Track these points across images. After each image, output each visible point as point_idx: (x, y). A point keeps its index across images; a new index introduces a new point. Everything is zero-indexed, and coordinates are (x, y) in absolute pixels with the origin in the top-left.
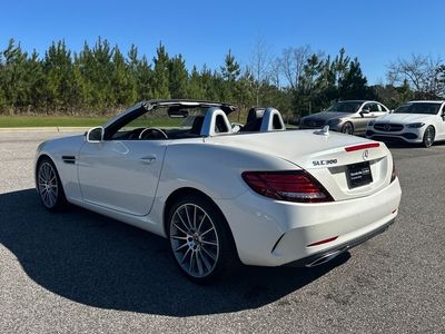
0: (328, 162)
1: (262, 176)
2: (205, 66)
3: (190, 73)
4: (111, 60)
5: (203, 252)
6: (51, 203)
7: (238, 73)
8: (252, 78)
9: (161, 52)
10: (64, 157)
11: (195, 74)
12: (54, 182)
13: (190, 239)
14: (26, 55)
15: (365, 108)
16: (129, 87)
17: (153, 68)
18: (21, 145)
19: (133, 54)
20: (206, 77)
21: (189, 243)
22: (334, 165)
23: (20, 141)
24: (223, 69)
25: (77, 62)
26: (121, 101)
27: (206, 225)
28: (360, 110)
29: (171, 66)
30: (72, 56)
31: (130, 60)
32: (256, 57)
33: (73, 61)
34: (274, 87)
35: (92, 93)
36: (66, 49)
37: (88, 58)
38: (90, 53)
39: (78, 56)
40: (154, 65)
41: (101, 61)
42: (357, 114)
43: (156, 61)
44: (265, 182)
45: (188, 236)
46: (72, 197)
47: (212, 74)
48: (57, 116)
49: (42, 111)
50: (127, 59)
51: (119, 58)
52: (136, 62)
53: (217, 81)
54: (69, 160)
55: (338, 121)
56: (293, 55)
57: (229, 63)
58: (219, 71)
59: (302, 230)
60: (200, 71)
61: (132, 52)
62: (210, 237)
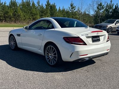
0: (86, 35)
1: (68, 38)
2: (63, 7)
3: (58, 9)
4: (31, 5)
5: (53, 58)
6: (13, 48)
7: (75, 9)
8: (80, 11)
9: (48, 2)
10: (17, 35)
11: (60, 10)
12: (14, 42)
13: (50, 55)
14: (2, 3)
15: (117, 22)
16: (36, 14)
17: (45, 8)
18: (2, 33)
19: (38, 3)
20: (63, 10)
21: (50, 56)
22: (87, 36)
23: (2, 31)
24: (70, 8)
25: (19, 6)
26: (34, 19)
27: (54, 51)
28: (115, 23)
29: (51, 7)
30: (18, 4)
31: (37, 5)
32: (81, 4)
33: (18, 6)
34: (88, 14)
35: (24, 16)
36: (16, 1)
37: (23, 5)
38: (24, 2)
39: (20, 4)
40: (45, 6)
41: (27, 5)
42: (114, 24)
43: (46, 5)
44: (69, 40)
45: (50, 54)
46: (19, 46)
47: (66, 10)
48: (13, 24)
49: (8, 22)
50: (36, 5)
51: (33, 4)
52: (39, 6)
53: (67, 12)
54: (19, 35)
55: (107, 26)
56: (95, 3)
57: (72, 6)
58: (68, 9)
59: (78, 52)
60: (61, 9)
61: (38, 2)
62: (55, 54)
